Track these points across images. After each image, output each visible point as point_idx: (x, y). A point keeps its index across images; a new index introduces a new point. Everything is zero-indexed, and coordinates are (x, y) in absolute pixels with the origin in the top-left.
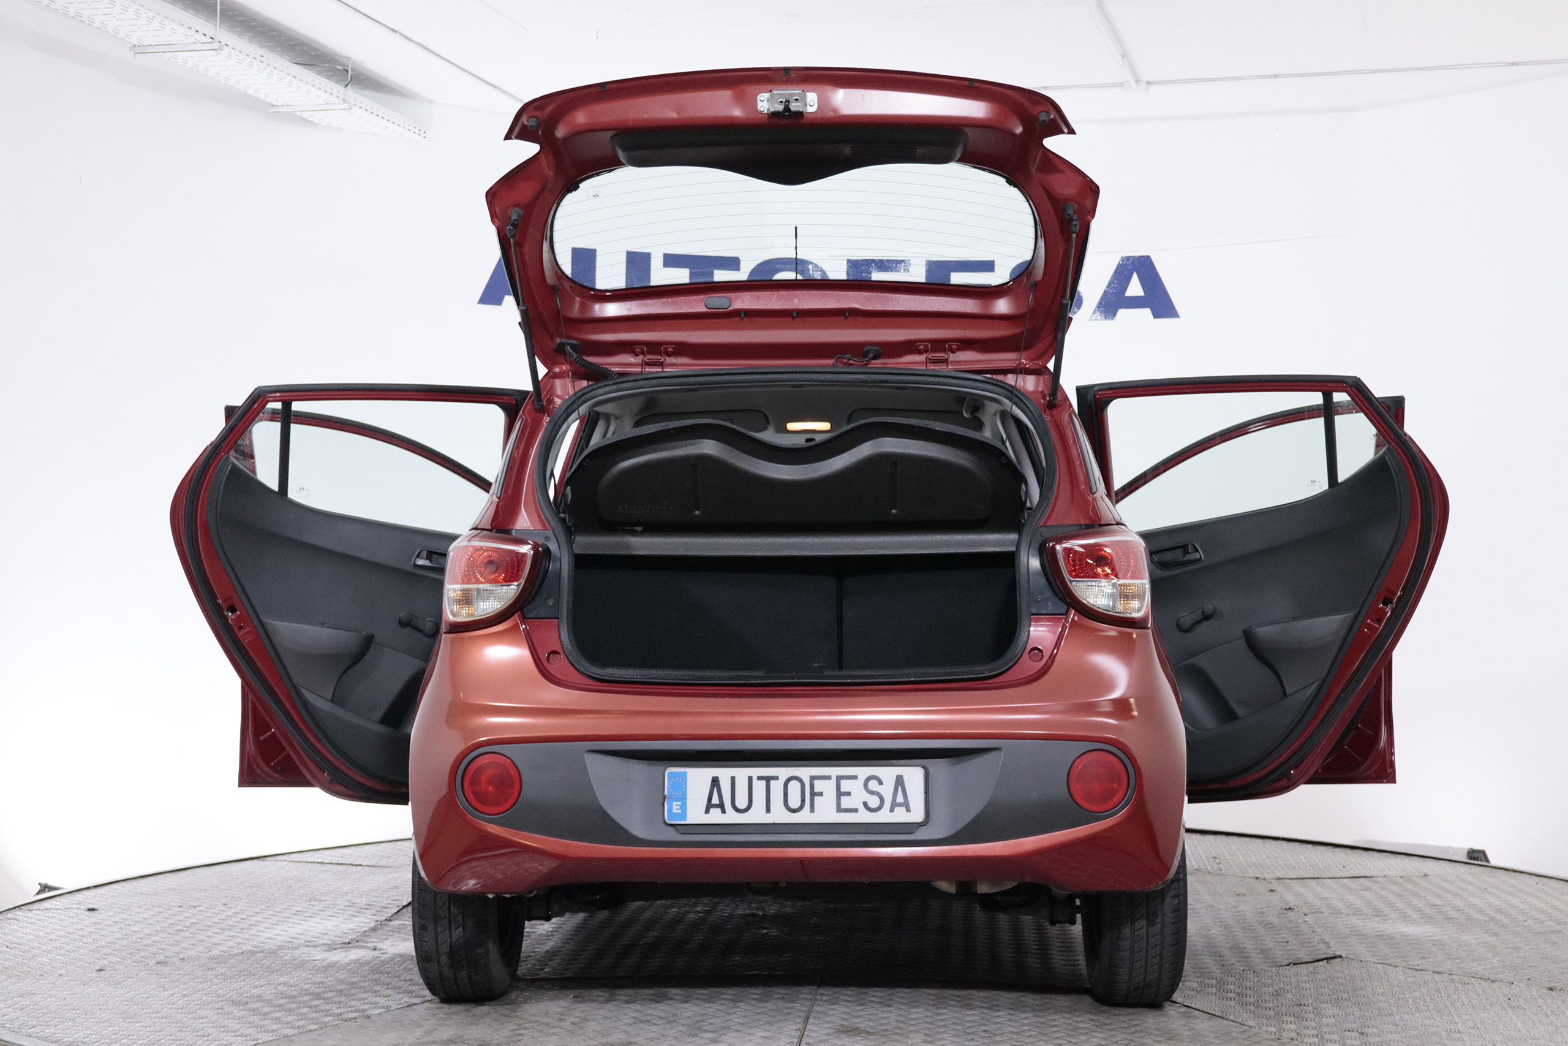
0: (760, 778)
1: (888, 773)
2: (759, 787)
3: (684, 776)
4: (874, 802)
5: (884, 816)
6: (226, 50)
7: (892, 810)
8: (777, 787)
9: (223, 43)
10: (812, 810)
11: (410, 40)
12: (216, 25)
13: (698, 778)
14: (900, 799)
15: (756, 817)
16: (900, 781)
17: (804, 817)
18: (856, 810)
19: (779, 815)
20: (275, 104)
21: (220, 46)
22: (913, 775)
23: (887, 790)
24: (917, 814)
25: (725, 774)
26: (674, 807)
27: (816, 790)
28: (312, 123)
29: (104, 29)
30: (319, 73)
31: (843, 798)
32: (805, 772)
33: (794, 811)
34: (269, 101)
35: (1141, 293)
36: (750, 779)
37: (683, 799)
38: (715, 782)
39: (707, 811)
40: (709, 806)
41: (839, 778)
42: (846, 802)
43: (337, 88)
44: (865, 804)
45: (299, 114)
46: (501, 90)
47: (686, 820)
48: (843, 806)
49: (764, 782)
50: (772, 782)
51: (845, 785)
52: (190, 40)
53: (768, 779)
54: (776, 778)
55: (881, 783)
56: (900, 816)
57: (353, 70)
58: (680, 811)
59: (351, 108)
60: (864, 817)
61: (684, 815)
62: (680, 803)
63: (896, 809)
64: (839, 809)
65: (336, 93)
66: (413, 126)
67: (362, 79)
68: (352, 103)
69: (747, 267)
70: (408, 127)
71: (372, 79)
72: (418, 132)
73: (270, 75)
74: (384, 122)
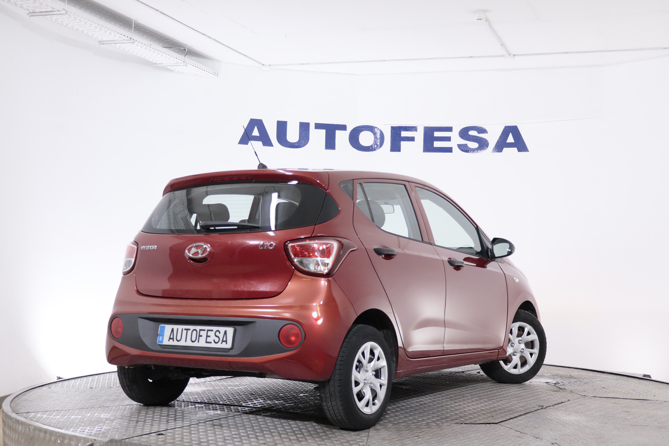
0: (185, 329)
1: (222, 329)
2: (185, 332)
3: (164, 327)
4: (217, 340)
5: (219, 345)
6: (136, 43)
7: (222, 343)
8: (189, 332)
9: (135, 40)
10: (198, 342)
11: (210, 38)
12: (132, 32)
13: (168, 328)
14: (225, 339)
15: (182, 343)
16: (225, 333)
17: (196, 344)
18: (211, 343)
19: (189, 343)
20: (156, 63)
21: (133, 41)
22: (230, 331)
23: (221, 336)
24: (229, 345)
25: (175, 327)
26: (160, 338)
27: (201, 334)
28: (171, 70)
29: (88, 35)
30: (174, 51)
31: (208, 338)
32: (198, 328)
33: (193, 342)
34: (154, 62)
35: (513, 141)
36: (182, 329)
37: (163, 336)
38: (173, 330)
39: (169, 341)
40: (170, 338)
41: (208, 330)
42: (209, 339)
43: (181, 57)
44: (214, 340)
45: (166, 67)
46: (248, 57)
47: (162, 343)
48: (207, 341)
49: (186, 331)
50: (188, 331)
51: (210, 333)
52: (122, 39)
53: (187, 330)
54: (189, 329)
55: (220, 333)
56: (224, 346)
57: (188, 49)
58: (161, 340)
59: (187, 65)
60: (213, 345)
61: (162, 342)
62: (162, 337)
63: (223, 343)
64: (207, 342)
65: (181, 59)
66: (212, 71)
67: (192, 53)
68: (187, 63)
69: (349, 129)
70: (210, 72)
71: (196, 53)
72: (214, 74)
73: (154, 52)
74: (200, 70)
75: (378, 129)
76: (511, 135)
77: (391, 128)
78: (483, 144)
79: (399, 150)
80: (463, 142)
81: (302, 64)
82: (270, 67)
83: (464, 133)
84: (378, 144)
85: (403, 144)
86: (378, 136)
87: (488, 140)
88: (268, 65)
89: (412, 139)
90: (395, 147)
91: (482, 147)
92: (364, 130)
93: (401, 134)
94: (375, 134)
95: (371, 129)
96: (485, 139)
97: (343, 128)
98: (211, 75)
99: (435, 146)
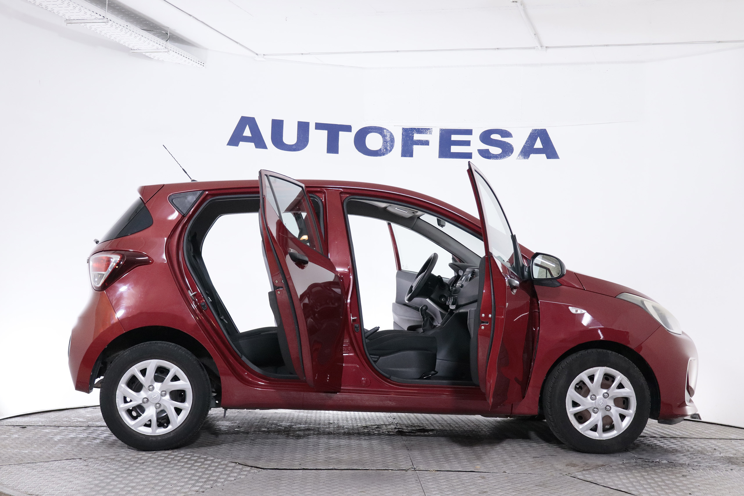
6: (110, 22)
9: (109, 19)
11: (197, 20)
12: (106, 11)
20: (133, 48)
21: (107, 21)
28: (150, 58)
29: (52, 12)
30: (154, 34)
34: (130, 47)
35: (541, 147)
43: (163, 42)
45: (144, 53)
52: (93, 17)
57: (170, 33)
59: (169, 51)
65: (162, 44)
66: (198, 60)
67: (174, 38)
68: (169, 49)
69: (355, 130)
70: (195, 61)
71: (180, 38)
72: (200, 63)
73: (131, 35)
74: (184, 58)
75: (388, 130)
76: (539, 139)
77: (403, 129)
78: (507, 150)
79: (411, 155)
80: (485, 147)
81: (302, 54)
82: (265, 57)
83: (486, 137)
84: (388, 148)
85: (416, 148)
86: (388, 138)
87: (512, 145)
88: (263, 55)
89: (426, 143)
90: (407, 152)
91: (506, 153)
92: (371, 132)
93: (413, 136)
94: (384, 136)
95: (379, 130)
96: (509, 144)
97: (348, 128)
98: (197, 64)
99: (452, 151)
